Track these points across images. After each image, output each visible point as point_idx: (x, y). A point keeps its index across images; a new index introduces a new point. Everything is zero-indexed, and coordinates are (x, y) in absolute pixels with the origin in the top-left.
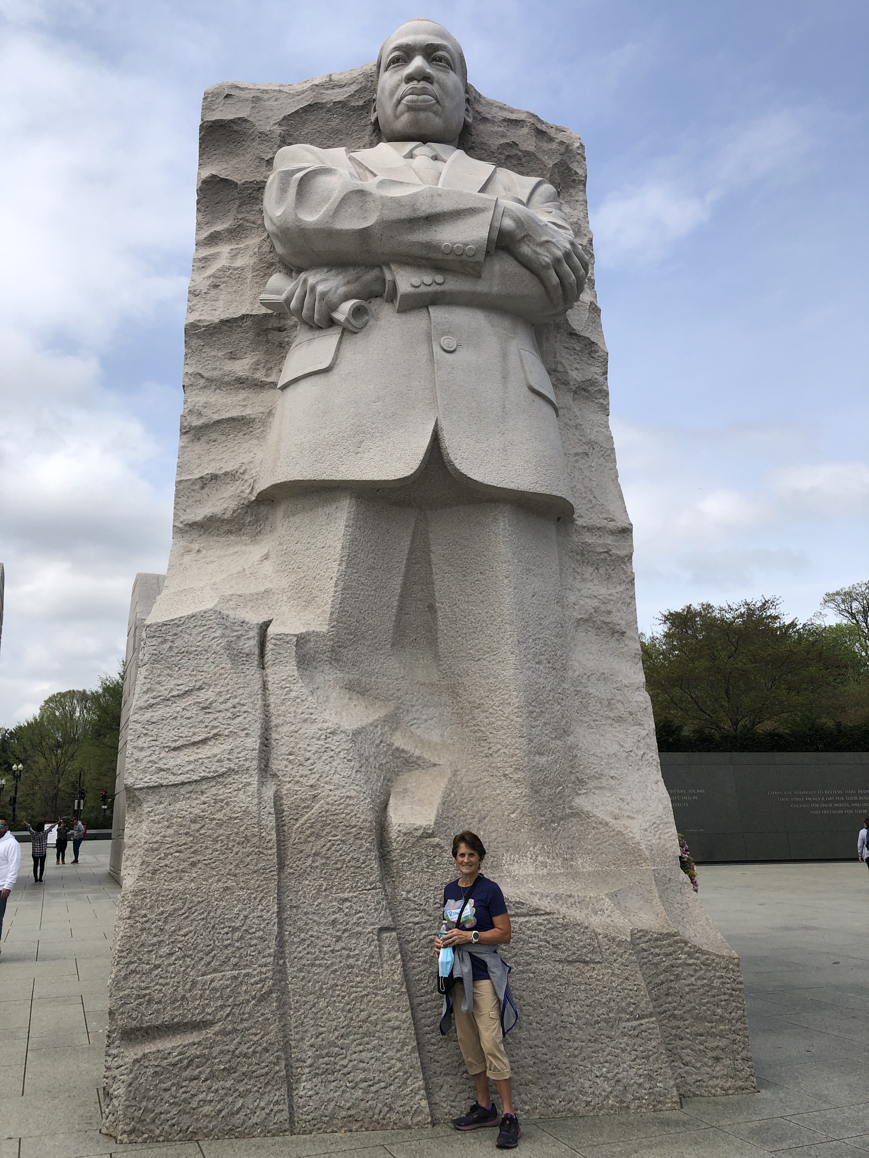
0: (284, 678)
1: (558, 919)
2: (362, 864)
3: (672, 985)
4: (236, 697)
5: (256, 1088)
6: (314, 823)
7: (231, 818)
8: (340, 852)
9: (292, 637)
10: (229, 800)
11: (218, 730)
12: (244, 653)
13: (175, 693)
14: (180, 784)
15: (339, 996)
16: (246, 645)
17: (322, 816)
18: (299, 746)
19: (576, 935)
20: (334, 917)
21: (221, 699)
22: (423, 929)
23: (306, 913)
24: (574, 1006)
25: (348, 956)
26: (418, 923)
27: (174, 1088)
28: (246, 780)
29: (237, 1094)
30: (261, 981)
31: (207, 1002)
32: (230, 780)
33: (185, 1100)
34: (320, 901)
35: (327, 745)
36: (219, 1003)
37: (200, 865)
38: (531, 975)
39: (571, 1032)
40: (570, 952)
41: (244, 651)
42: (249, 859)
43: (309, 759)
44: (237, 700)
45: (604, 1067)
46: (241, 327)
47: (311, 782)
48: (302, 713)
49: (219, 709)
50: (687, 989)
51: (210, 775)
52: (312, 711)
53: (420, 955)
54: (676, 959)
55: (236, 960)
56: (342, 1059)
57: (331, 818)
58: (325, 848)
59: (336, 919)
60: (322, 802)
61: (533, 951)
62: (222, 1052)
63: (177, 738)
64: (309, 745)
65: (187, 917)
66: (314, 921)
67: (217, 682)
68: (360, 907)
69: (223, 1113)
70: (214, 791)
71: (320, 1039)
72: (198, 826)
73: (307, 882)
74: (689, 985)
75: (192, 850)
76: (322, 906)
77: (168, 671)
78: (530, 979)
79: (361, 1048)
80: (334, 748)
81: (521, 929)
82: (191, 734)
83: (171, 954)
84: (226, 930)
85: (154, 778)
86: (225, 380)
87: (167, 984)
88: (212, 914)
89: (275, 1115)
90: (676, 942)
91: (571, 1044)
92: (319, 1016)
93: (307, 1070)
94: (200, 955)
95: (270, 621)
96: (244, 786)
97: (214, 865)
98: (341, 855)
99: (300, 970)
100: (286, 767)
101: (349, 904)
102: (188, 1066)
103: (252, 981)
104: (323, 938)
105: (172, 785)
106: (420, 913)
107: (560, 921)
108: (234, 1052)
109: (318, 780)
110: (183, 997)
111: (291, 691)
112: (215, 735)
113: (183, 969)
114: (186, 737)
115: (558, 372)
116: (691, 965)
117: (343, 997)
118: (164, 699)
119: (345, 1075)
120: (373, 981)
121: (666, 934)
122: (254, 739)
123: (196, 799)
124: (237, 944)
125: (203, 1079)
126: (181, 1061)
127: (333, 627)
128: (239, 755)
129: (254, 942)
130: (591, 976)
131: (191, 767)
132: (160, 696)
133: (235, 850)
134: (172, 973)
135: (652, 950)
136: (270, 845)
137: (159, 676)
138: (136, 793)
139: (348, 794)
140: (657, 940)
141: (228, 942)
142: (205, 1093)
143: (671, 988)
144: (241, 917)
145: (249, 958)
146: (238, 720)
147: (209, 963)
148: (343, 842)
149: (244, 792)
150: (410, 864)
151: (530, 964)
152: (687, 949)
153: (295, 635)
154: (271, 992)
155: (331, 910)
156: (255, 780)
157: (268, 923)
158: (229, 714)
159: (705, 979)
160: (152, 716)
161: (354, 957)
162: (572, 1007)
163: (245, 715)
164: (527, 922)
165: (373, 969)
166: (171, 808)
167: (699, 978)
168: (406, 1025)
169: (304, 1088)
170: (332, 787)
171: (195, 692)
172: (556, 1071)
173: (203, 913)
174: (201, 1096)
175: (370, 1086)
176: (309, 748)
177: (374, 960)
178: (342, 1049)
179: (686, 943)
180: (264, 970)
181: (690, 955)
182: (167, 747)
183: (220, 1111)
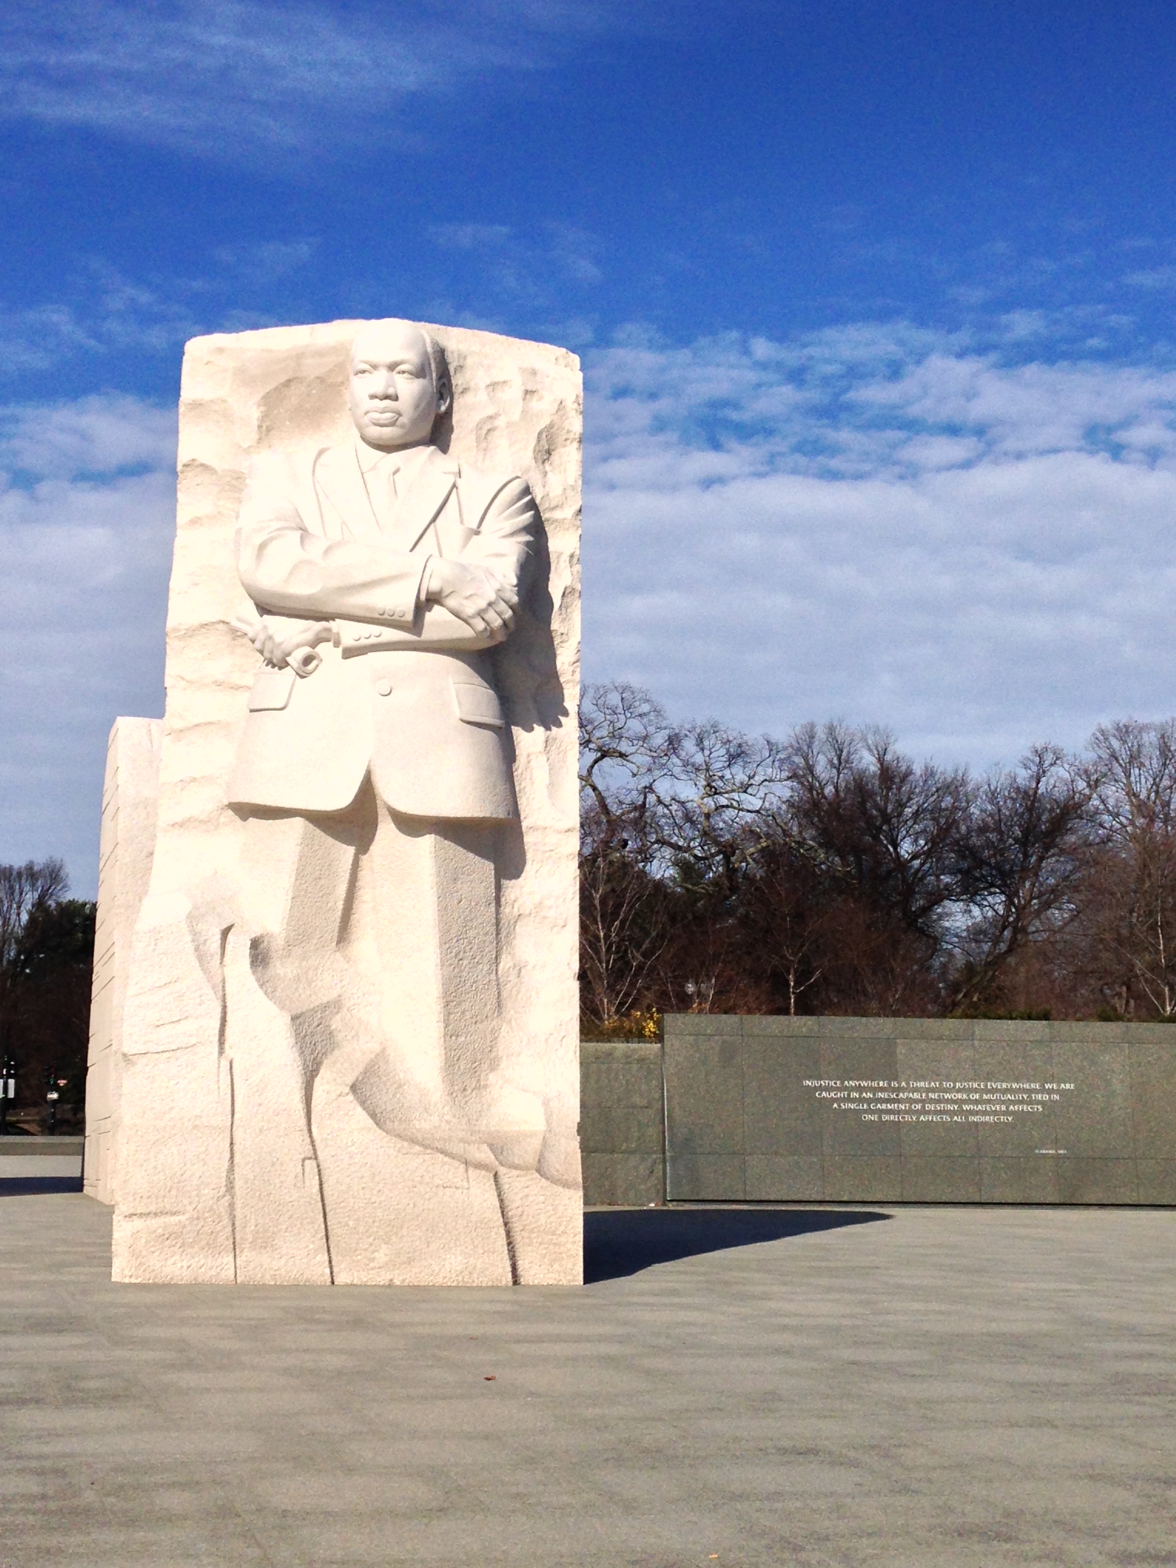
5: (213, 1255)
7: (198, 1077)
10: (197, 1064)
11: (189, 1013)
12: (209, 954)
14: (161, 1052)
16: (211, 948)
21: (192, 990)
27: (158, 1252)
28: (208, 1051)
29: (200, 1256)
30: (217, 1188)
31: (180, 1199)
32: (197, 1050)
33: (165, 1259)
36: (189, 1200)
37: (176, 1110)
40: (446, 1180)
42: (211, 1106)
44: (203, 991)
46: (217, 629)
49: (190, 998)
51: (183, 1046)
54: (531, 1191)
55: (201, 1173)
56: (272, 1240)
62: (190, 1230)
63: (159, 1018)
70: (186, 1057)
72: (174, 1082)
75: (171, 1099)
79: (286, 1234)
82: (169, 1016)
85: (143, 1047)
86: (204, 682)
89: (225, 1272)
94: (176, 1169)
95: (232, 925)
96: (208, 1054)
97: (186, 1110)
102: (168, 1238)
103: (211, 1187)
105: (156, 1053)
108: (198, 1231)
110: (163, 1197)
112: (187, 1017)
114: (166, 1018)
122: (216, 1021)
123: (173, 1063)
125: (178, 1247)
127: (283, 930)
128: (204, 1032)
130: (459, 1197)
131: (169, 1040)
133: (201, 1100)
135: (514, 1183)
136: (226, 1097)
138: (131, 1057)
142: (179, 1255)
144: (205, 1145)
145: (209, 1172)
146: (204, 1006)
147: (182, 1175)
149: (208, 1059)
152: (541, 1184)
154: (224, 1195)
156: (213, 1051)
157: (222, 1152)
158: (197, 1002)
160: (141, 1002)
163: (208, 1003)
166: (155, 1069)
169: (246, 1256)
171: (171, 984)
174: (177, 1257)
180: (219, 1180)
182: (151, 1025)
183: (189, 1267)
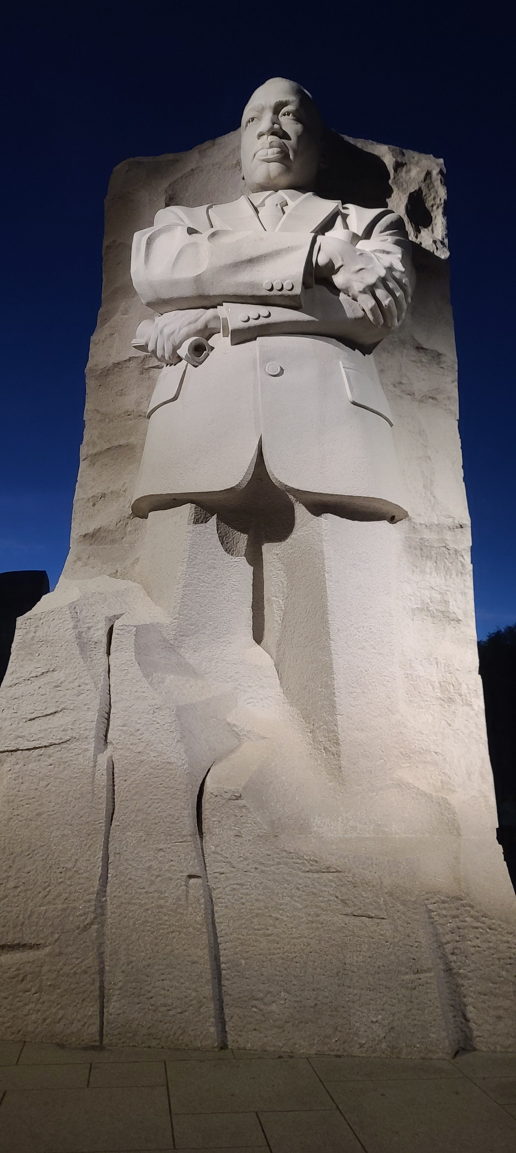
0: (124, 662)
1: (348, 877)
2: (177, 820)
3: (458, 945)
4: (81, 678)
5: (74, 1004)
6: (138, 784)
7: (71, 777)
8: (159, 809)
9: (132, 627)
10: (71, 763)
11: (66, 705)
12: (93, 642)
13: (34, 674)
14: (32, 749)
15: (149, 930)
16: (95, 635)
17: (147, 778)
18: (131, 719)
19: (363, 893)
20: (149, 865)
21: (70, 680)
22: (228, 879)
23: (127, 860)
24: (357, 957)
25: (159, 898)
26: (223, 873)
27: (11, 997)
28: (85, 747)
29: (59, 1006)
30: (85, 914)
31: (41, 928)
32: (72, 746)
33: (18, 1008)
34: (139, 850)
35: (154, 719)
36: (51, 930)
37: (44, 816)
38: (319, 926)
39: (351, 979)
40: (357, 907)
41: (93, 640)
42: (83, 812)
43: (139, 730)
44: (82, 680)
45: (381, 1014)
46: (128, 367)
47: (140, 749)
48: (136, 692)
49: (68, 688)
50: (472, 950)
51: (56, 742)
52: (144, 690)
53: (223, 901)
54: (462, 921)
55: (67, 895)
56: (148, 985)
57: (154, 780)
58: (147, 806)
59: (151, 865)
60: (147, 766)
61: (322, 904)
62: (50, 971)
63: (33, 711)
64: (139, 718)
65: (31, 858)
66: (133, 867)
67: (67, 666)
68: (172, 857)
69: (48, 1021)
70: (59, 754)
71: (130, 967)
72: (46, 783)
73: (130, 833)
74: (475, 947)
75: (40, 802)
76: (141, 854)
77: (30, 657)
78: (318, 928)
79: (163, 977)
80: (159, 721)
81: (313, 884)
82: (44, 708)
83: (16, 887)
84: (60, 870)
85: (13, 742)
86: (117, 414)
87: (11, 911)
88: (50, 856)
89: (88, 1028)
90: (463, 905)
91: (351, 990)
92: (131, 947)
93: (117, 992)
94: (39, 890)
95: (121, 615)
96: (84, 751)
97: (55, 816)
98: (159, 812)
99: (118, 907)
100: (120, 736)
101: (163, 854)
102: (22, 980)
103: (78, 913)
104: (139, 881)
105: (26, 750)
106: (225, 865)
107: (350, 879)
108: (59, 971)
109: (145, 748)
110: (23, 924)
111: (128, 673)
112: (63, 709)
113: (24, 900)
114: (40, 710)
115: (403, 384)
116: (477, 928)
117: (153, 932)
118: (25, 680)
119: (148, 999)
120: (178, 921)
121: (453, 898)
122: (93, 713)
123: (45, 761)
124: (68, 882)
125: (34, 992)
126: (17, 976)
127: (175, 619)
128: (81, 726)
129: (81, 881)
130: (375, 931)
131: (42, 735)
132: (22, 677)
133: (73, 804)
134: (16, 903)
135: (440, 911)
136: (100, 801)
137: (23, 660)
139: (168, 760)
140: (444, 902)
141: (61, 880)
142: (34, 1004)
143: (456, 948)
144: (73, 860)
145: (76, 894)
146: (81, 697)
147: (46, 896)
148: (161, 800)
149: (83, 756)
150: (219, 822)
151: (318, 915)
152: (472, 913)
153: (135, 626)
154: (92, 923)
155: (147, 858)
156: (92, 747)
157: (94, 866)
158: (75, 692)
159: (490, 942)
160: (15, 693)
161: (163, 898)
162: (355, 958)
163: (88, 693)
164: (319, 878)
165: (179, 910)
166: (25, 768)
167: (484, 941)
168: (202, 961)
169: (113, 1007)
170: (155, 755)
171: (48, 674)
172: (335, 1013)
173: (43, 855)
174: (32, 1006)
175: (169, 1010)
176: (139, 721)
177: (181, 903)
178: (148, 976)
179: (472, 907)
180: (88, 904)
181: (477, 919)
182: (24, 718)
183: (45, 1019)
